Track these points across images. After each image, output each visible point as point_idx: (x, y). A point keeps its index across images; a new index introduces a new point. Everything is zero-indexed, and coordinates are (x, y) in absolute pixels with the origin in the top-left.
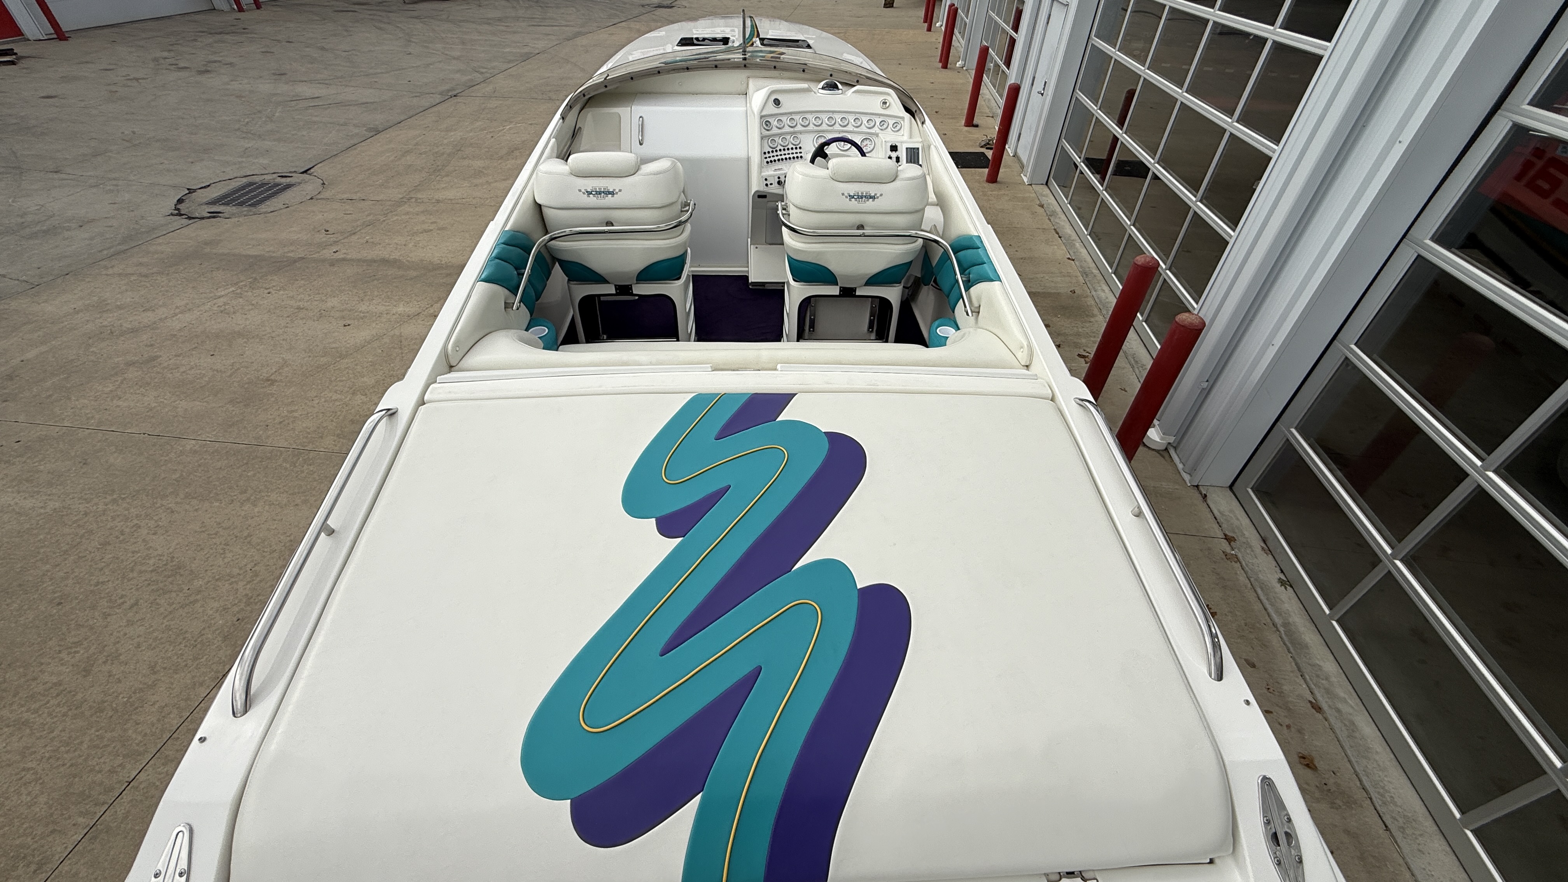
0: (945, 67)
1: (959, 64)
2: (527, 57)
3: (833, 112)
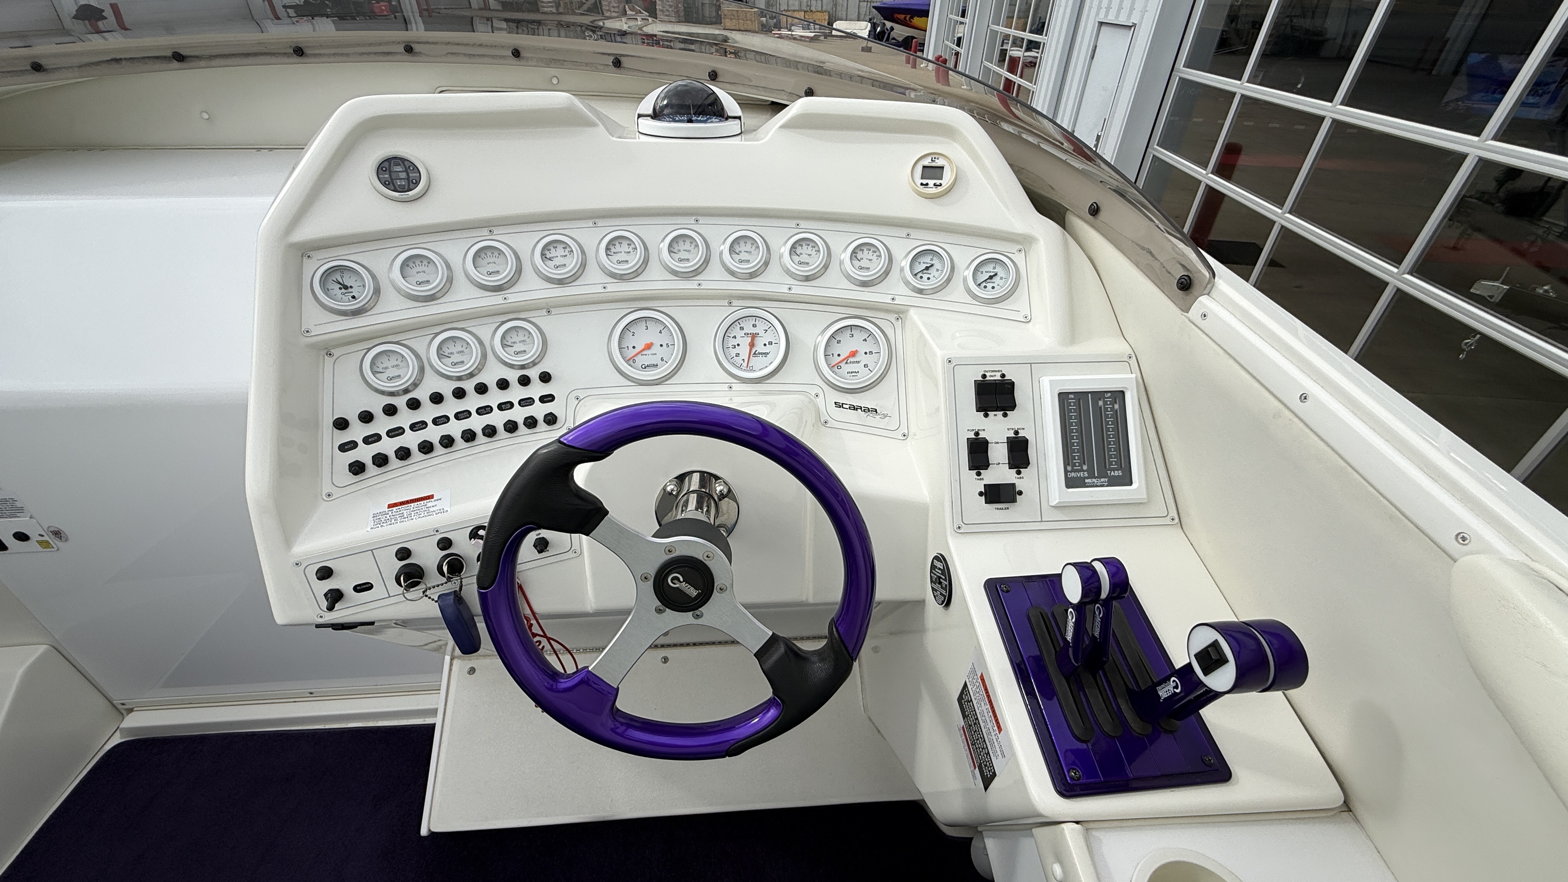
3: (697, 213)
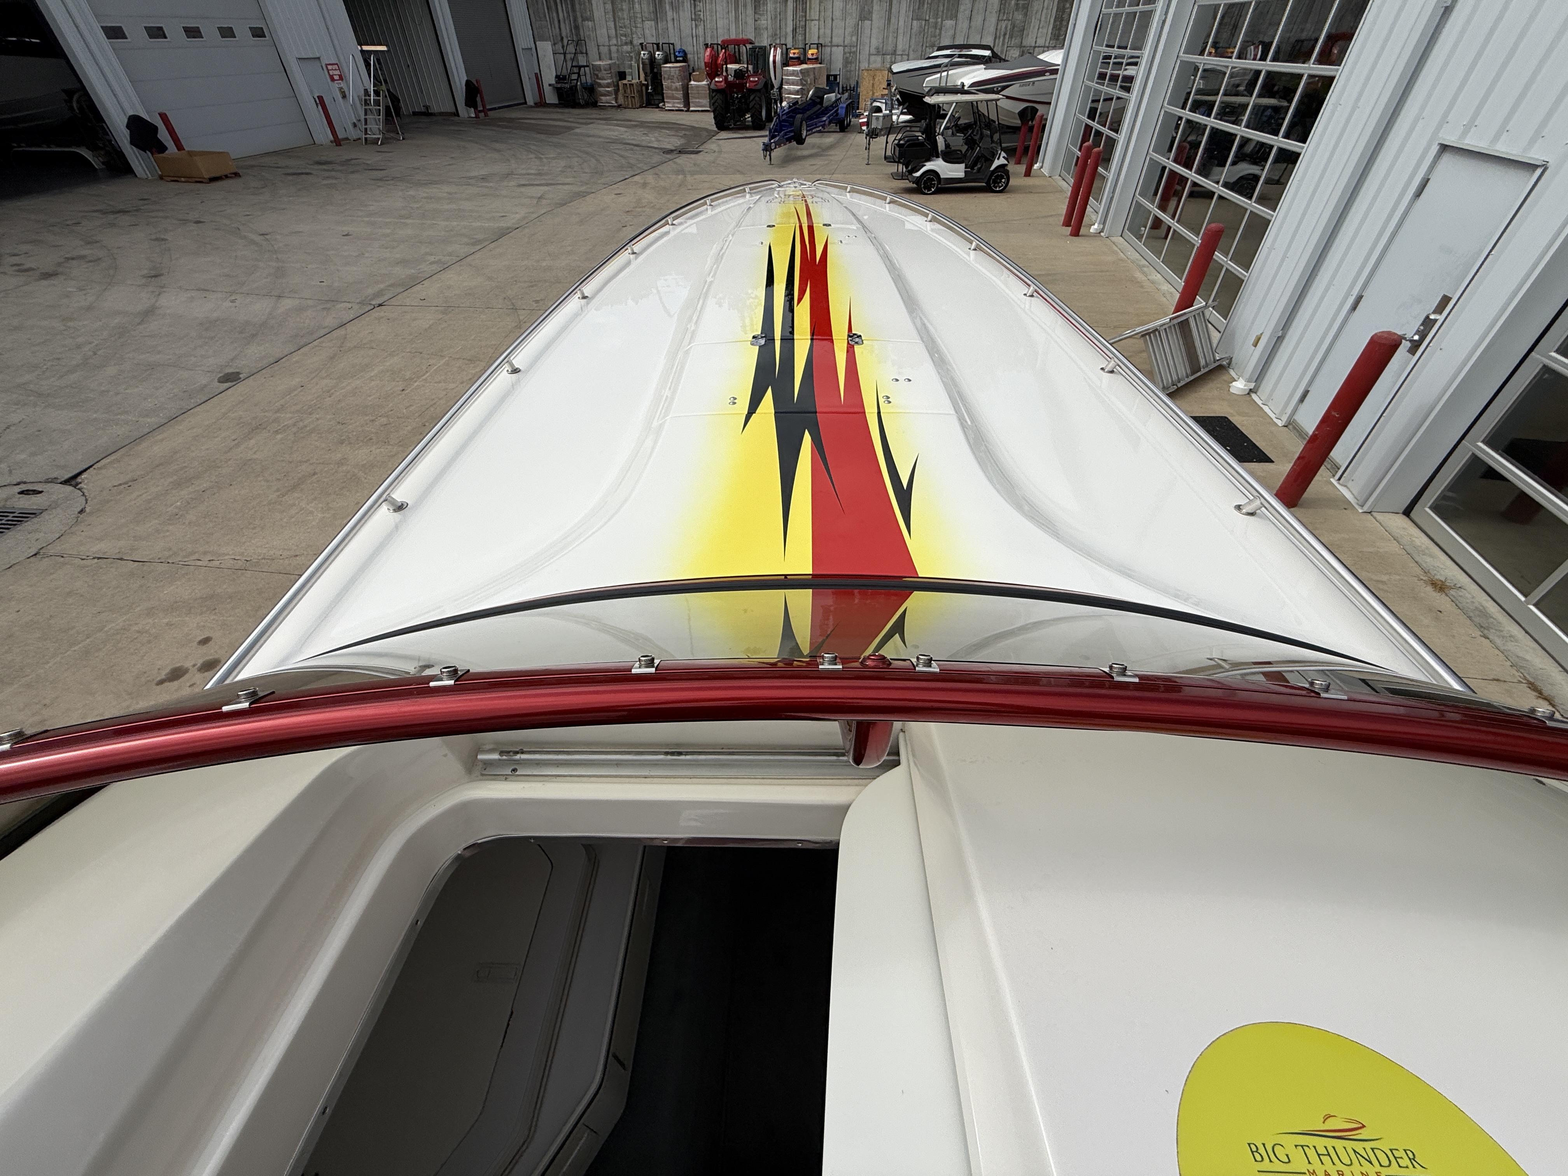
0: (1076, 233)
1: (1095, 228)
2: (503, 233)
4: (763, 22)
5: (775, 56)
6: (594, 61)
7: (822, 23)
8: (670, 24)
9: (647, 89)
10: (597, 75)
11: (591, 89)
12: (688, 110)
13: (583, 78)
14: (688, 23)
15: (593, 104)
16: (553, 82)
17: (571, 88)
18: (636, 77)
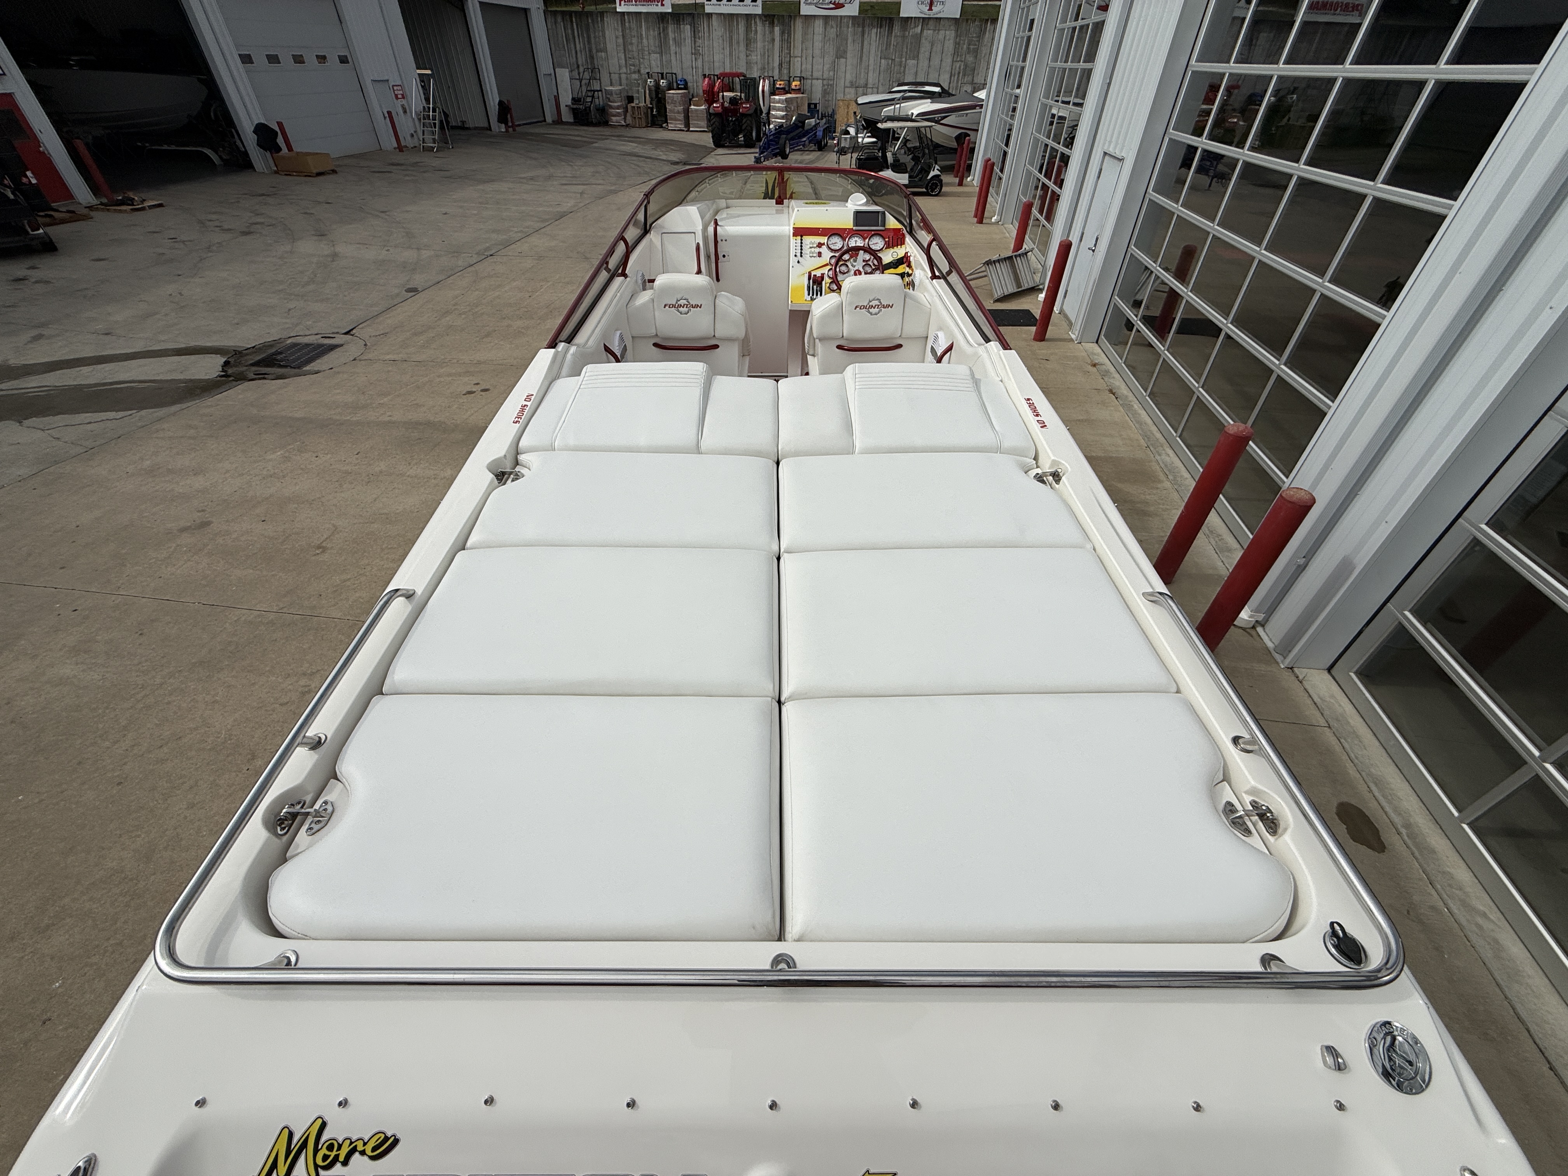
0: (980, 221)
2: (562, 215)
4: (753, 58)
5: (764, 86)
6: (607, 86)
7: (804, 58)
8: (673, 58)
9: (652, 111)
10: (609, 99)
11: (603, 111)
12: (688, 130)
13: (597, 100)
14: (689, 56)
15: (605, 123)
16: (569, 103)
17: (586, 108)
18: (642, 101)
